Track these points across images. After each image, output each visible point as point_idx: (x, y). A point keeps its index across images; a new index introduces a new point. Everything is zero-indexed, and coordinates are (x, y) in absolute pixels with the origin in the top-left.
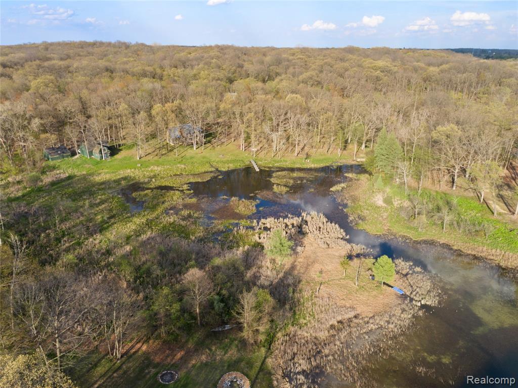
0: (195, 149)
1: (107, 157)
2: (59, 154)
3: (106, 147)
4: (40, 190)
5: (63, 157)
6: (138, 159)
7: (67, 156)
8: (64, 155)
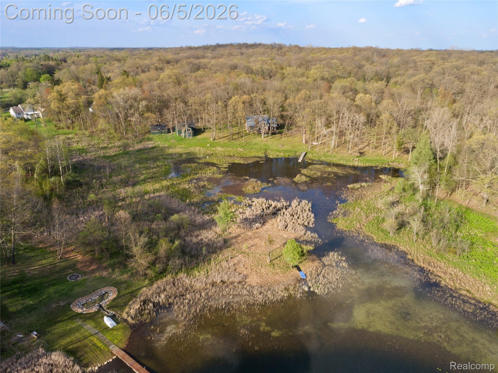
0: (263, 137)
1: (190, 136)
2: (158, 130)
3: (190, 127)
4: (127, 153)
5: (161, 133)
6: (212, 140)
7: (164, 133)
8: (163, 131)
